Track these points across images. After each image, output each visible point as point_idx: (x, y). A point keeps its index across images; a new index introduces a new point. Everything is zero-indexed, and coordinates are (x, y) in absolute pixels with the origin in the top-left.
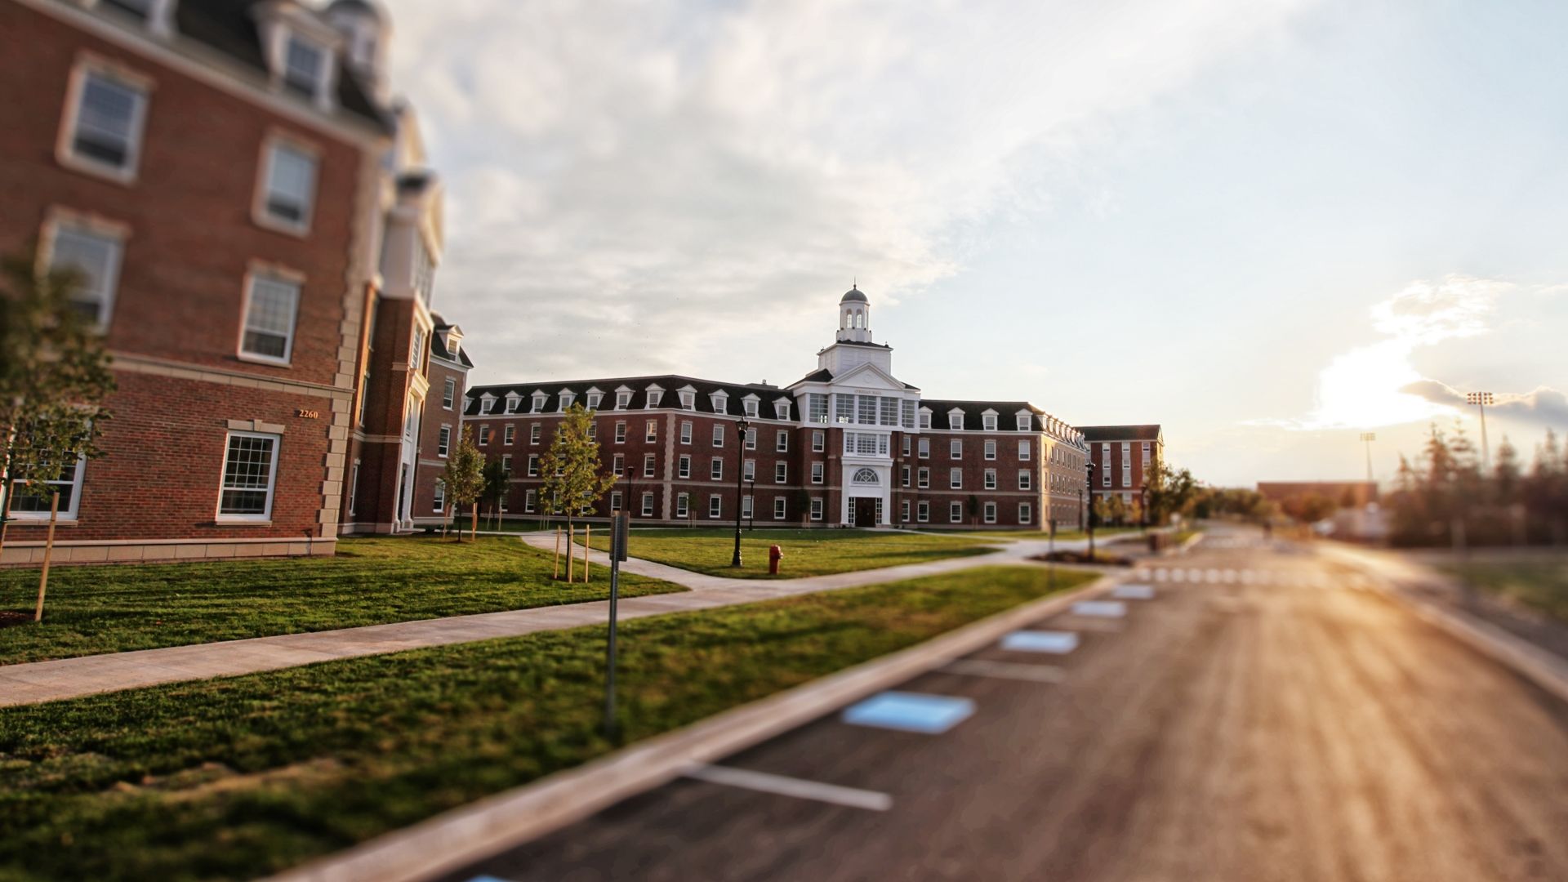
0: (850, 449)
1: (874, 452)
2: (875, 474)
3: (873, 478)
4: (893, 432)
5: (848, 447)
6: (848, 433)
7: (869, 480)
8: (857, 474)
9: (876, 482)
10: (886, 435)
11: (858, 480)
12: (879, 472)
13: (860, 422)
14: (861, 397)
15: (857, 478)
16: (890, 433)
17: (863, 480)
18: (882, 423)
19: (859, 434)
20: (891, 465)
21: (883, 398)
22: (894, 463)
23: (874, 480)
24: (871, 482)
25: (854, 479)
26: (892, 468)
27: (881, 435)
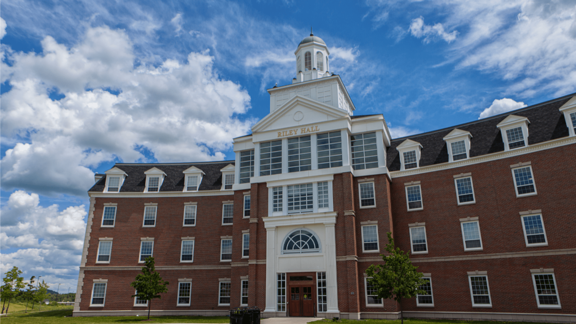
0: (277, 207)
1: (311, 207)
2: (314, 238)
3: (310, 242)
4: (335, 175)
5: (275, 206)
6: (274, 188)
7: (306, 247)
8: (288, 239)
9: (315, 249)
10: (326, 182)
11: (290, 248)
12: (318, 233)
13: (291, 170)
14: (290, 139)
15: (289, 246)
16: (332, 178)
17: (296, 248)
18: (320, 167)
19: (289, 187)
20: (334, 220)
21: (319, 135)
22: (337, 218)
23: (312, 247)
24: (309, 250)
25: (285, 248)
26: (336, 225)
27: (319, 183)
